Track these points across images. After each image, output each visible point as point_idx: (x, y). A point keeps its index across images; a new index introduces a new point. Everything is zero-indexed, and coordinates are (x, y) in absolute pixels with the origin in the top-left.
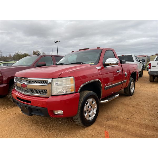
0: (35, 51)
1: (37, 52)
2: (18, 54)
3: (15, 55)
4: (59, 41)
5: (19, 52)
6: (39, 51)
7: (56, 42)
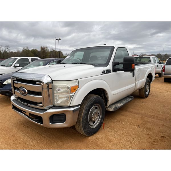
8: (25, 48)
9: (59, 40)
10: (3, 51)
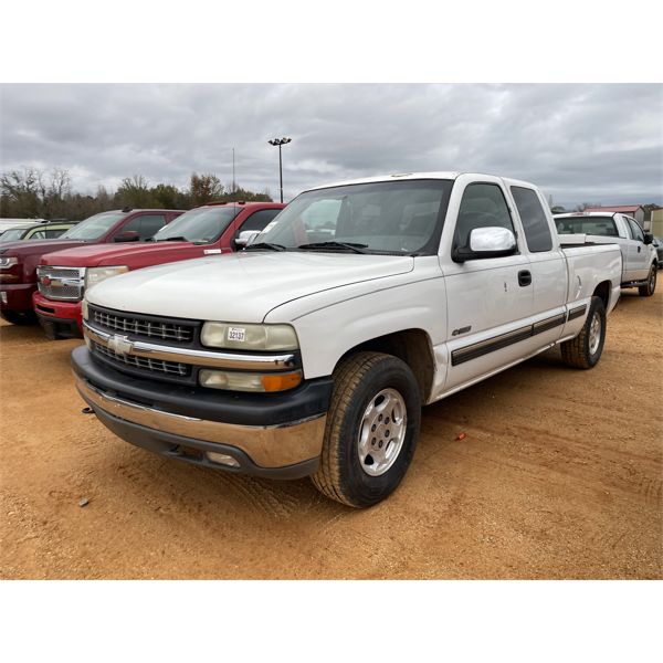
0: (200, 177)
1: (208, 182)
2: (132, 187)
3: (121, 190)
4: (289, 141)
5: (135, 178)
6: (214, 178)
7: (275, 144)
8: (133, 183)
9: (282, 142)
10: (44, 192)
